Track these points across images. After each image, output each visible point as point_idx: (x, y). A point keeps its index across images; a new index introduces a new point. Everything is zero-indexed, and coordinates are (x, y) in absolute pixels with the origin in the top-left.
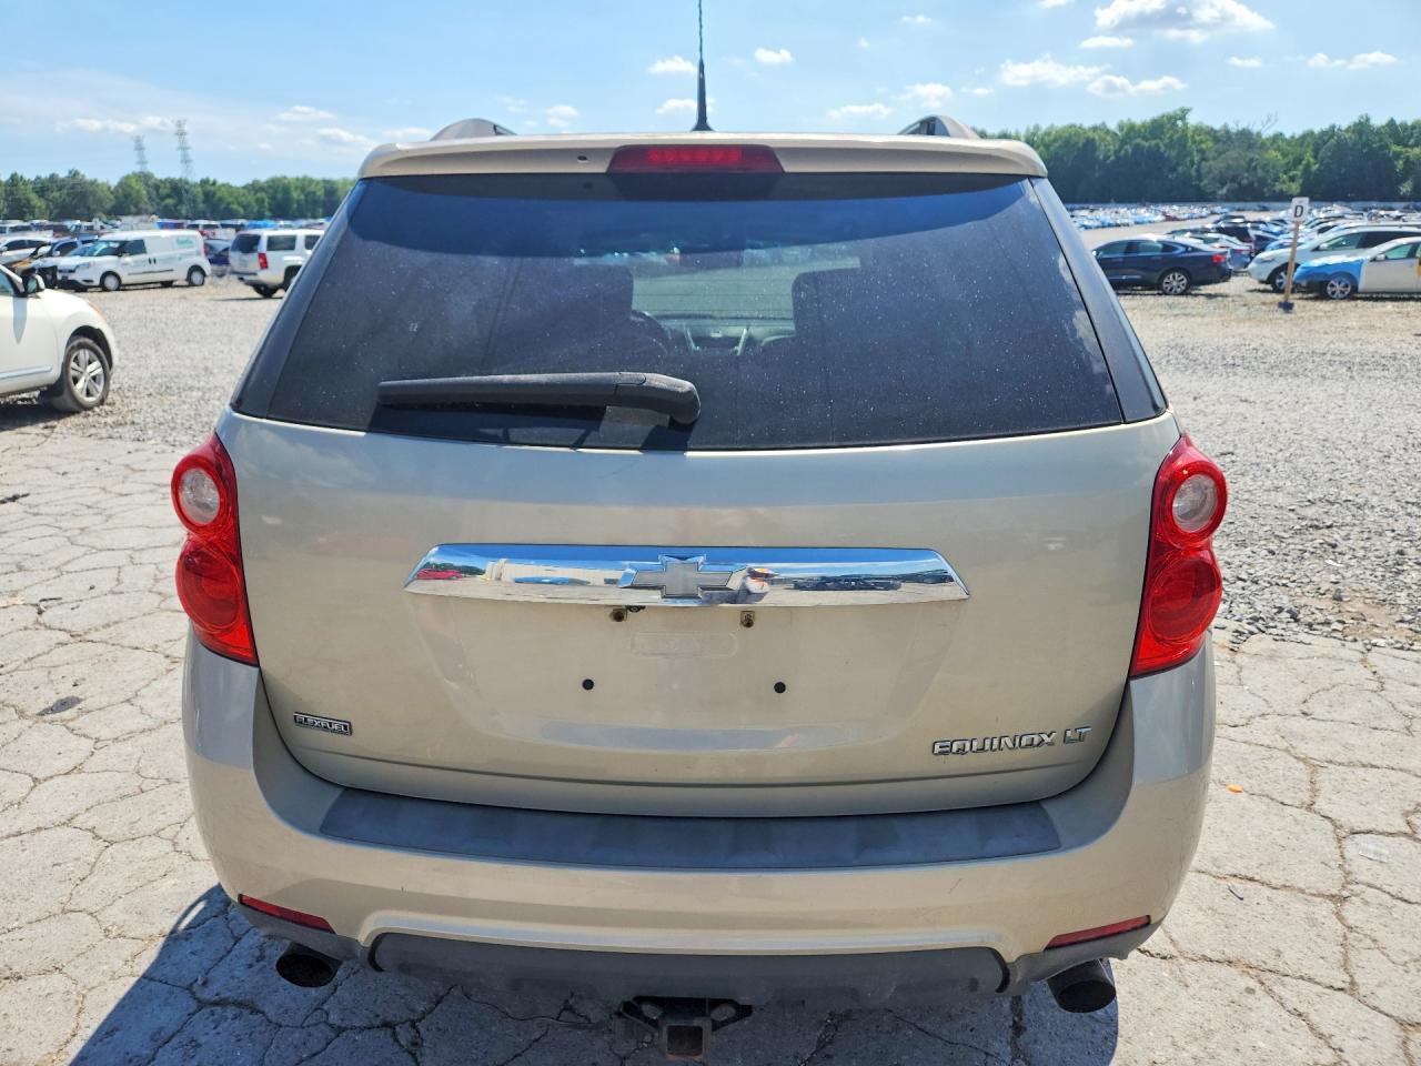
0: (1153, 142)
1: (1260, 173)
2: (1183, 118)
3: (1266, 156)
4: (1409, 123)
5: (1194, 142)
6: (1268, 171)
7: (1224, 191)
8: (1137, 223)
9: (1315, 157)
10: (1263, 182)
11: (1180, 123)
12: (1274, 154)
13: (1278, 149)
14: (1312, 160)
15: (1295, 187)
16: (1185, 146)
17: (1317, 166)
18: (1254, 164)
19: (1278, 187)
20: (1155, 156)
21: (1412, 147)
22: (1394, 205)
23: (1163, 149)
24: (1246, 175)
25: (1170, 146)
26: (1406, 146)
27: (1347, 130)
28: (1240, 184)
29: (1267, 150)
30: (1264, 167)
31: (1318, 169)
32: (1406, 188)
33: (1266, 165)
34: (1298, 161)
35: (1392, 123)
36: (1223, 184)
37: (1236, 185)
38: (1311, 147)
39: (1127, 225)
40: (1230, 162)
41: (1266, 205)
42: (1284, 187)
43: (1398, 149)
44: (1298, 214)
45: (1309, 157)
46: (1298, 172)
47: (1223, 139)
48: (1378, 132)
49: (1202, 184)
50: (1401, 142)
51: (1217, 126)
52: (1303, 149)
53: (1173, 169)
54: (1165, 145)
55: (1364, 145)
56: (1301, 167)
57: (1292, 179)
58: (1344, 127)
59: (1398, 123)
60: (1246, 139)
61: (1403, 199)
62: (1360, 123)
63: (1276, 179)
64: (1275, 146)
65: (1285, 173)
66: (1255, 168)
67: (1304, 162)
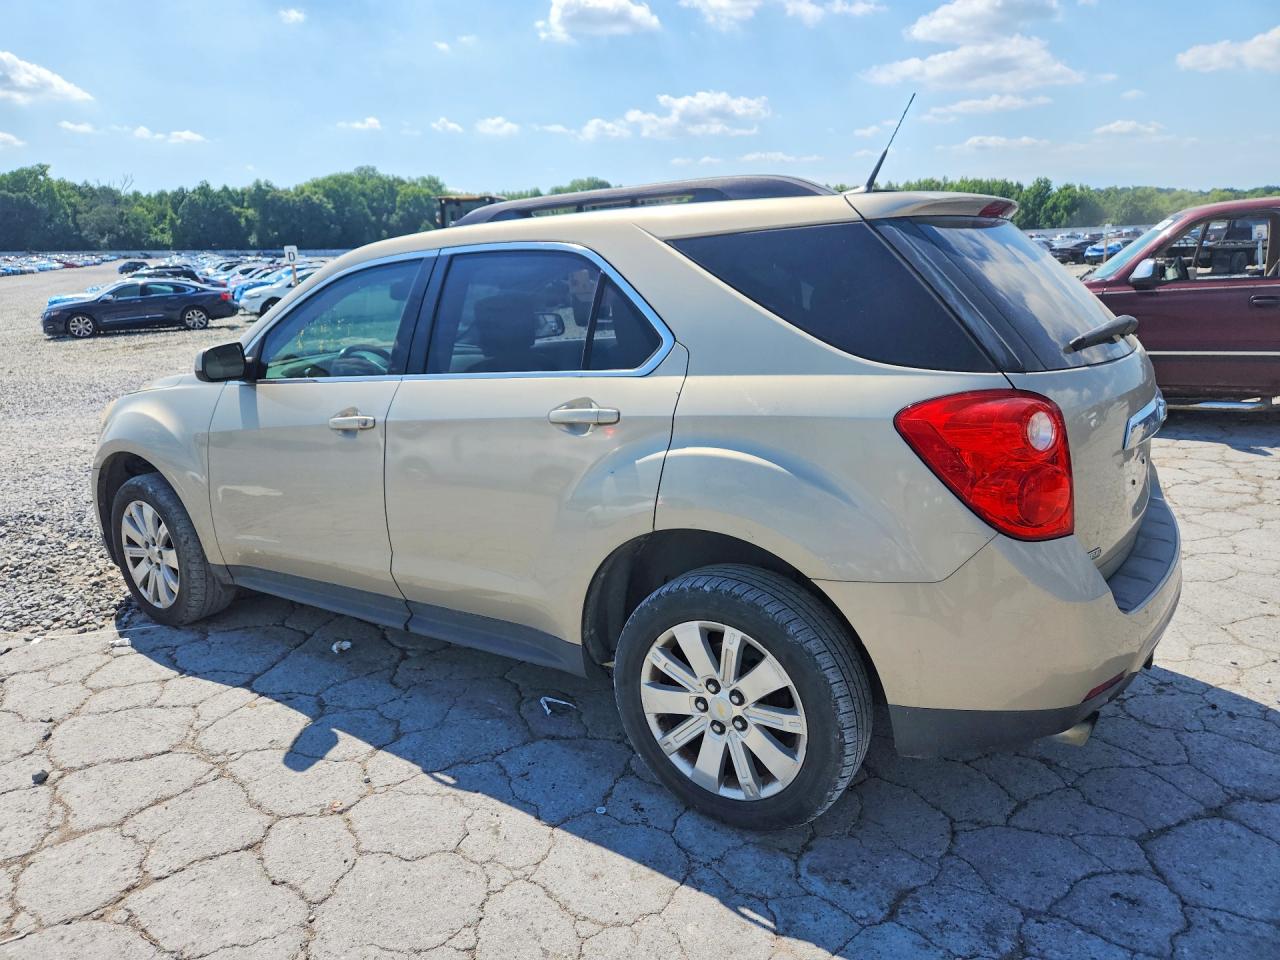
0: (21, 195)
1: (133, 225)
2: (43, 173)
3: (133, 210)
4: (239, 190)
5: (63, 197)
6: (140, 225)
7: (105, 241)
8: (40, 270)
9: (176, 213)
10: (138, 233)
11: (41, 178)
12: (140, 209)
13: (141, 205)
14: (174, 216)
15: (167, 238)
16: (54, 199)
17: (180, 221)
18: (125, 217)
19: (153, 238)
20: (25, 207)
21: (248, 208)
22: (249, 252)
23: (32, 201)
24: (121, 227)
25: (39, 197)
26: (242, 207)
27: (194, 192)
28: (118, 234)
29: (132, 206)
30: (135, 220)
31: (182, 223)
32: (253, 239)
33: (136, 219)
34: (162, 216)
35: (225, 189)
36: (103, 235)
37: (115, 236)
38: (169, 205)
39: (32, 272)
40: (104, 216)
41: (148, 253)
42: (159, 238)
43: (238, 209)
44: (292, 258)
45: (170, 212)
46: (165, 225)
47: (87, 193)
48: (218, 195)
49: (83, 234)
50: (240, 204)
51: (79, 183)
52: (163, 206)
53: (50, 220)
54: (35, 198)
55: (212, 205)
56: (167, 221)
57: (163, 231)
58: (191, 189)
59: (230, 189)
60: (108, 195)
61: (253, 248)
62: (202, 188)
63: (149, 231)
64: (139, 203)
65: (155, 226)
66: (127, 221)
67: (168, 218)
